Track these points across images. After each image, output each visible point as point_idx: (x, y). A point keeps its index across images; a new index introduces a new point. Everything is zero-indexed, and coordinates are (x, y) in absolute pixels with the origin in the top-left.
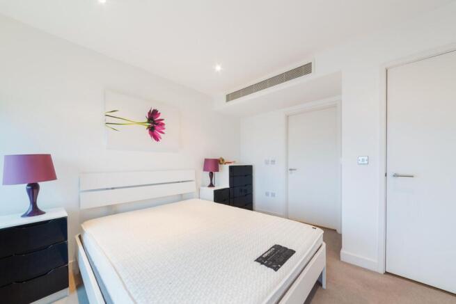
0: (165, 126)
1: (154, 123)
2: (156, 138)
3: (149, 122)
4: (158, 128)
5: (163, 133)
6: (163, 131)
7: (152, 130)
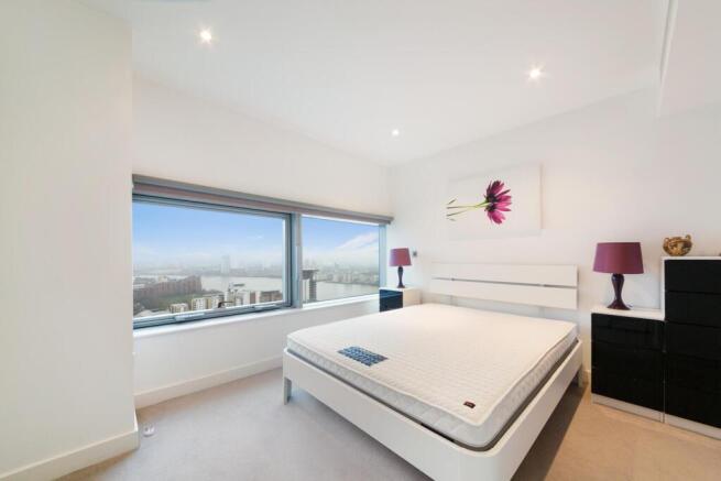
0: (512, 200)
1: (495, 199)
2: (497, 220)
3: (488, 201)
4: (499, 205)
5: (508, 210)
6: (507, 207)
7: (491, 210)
